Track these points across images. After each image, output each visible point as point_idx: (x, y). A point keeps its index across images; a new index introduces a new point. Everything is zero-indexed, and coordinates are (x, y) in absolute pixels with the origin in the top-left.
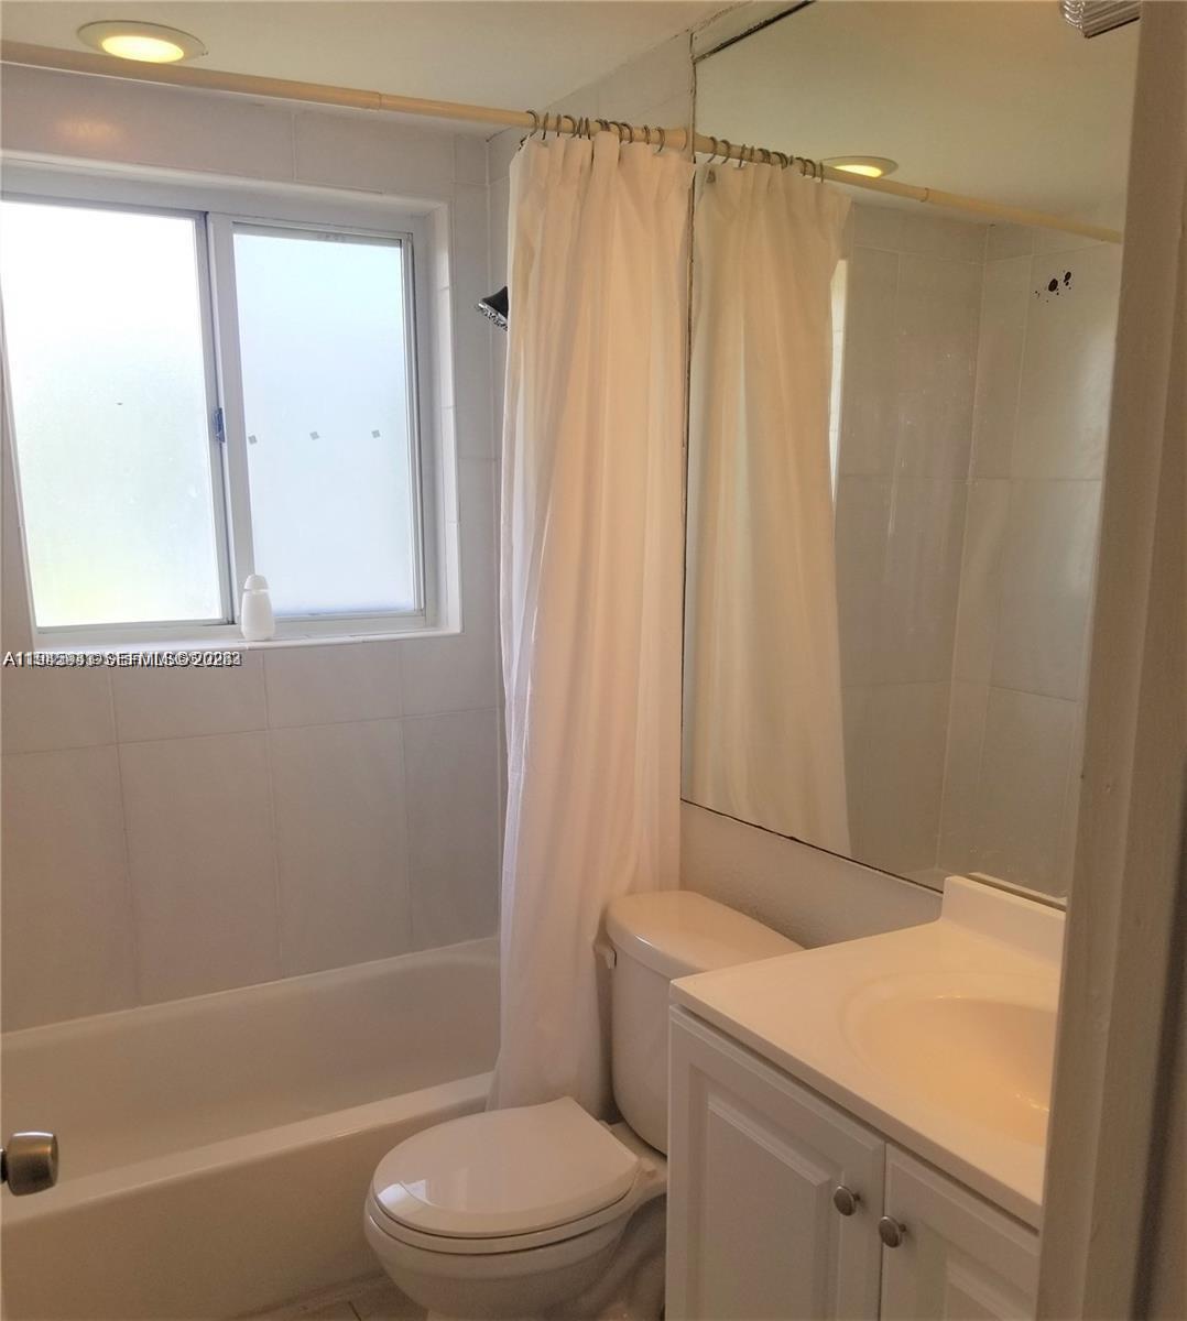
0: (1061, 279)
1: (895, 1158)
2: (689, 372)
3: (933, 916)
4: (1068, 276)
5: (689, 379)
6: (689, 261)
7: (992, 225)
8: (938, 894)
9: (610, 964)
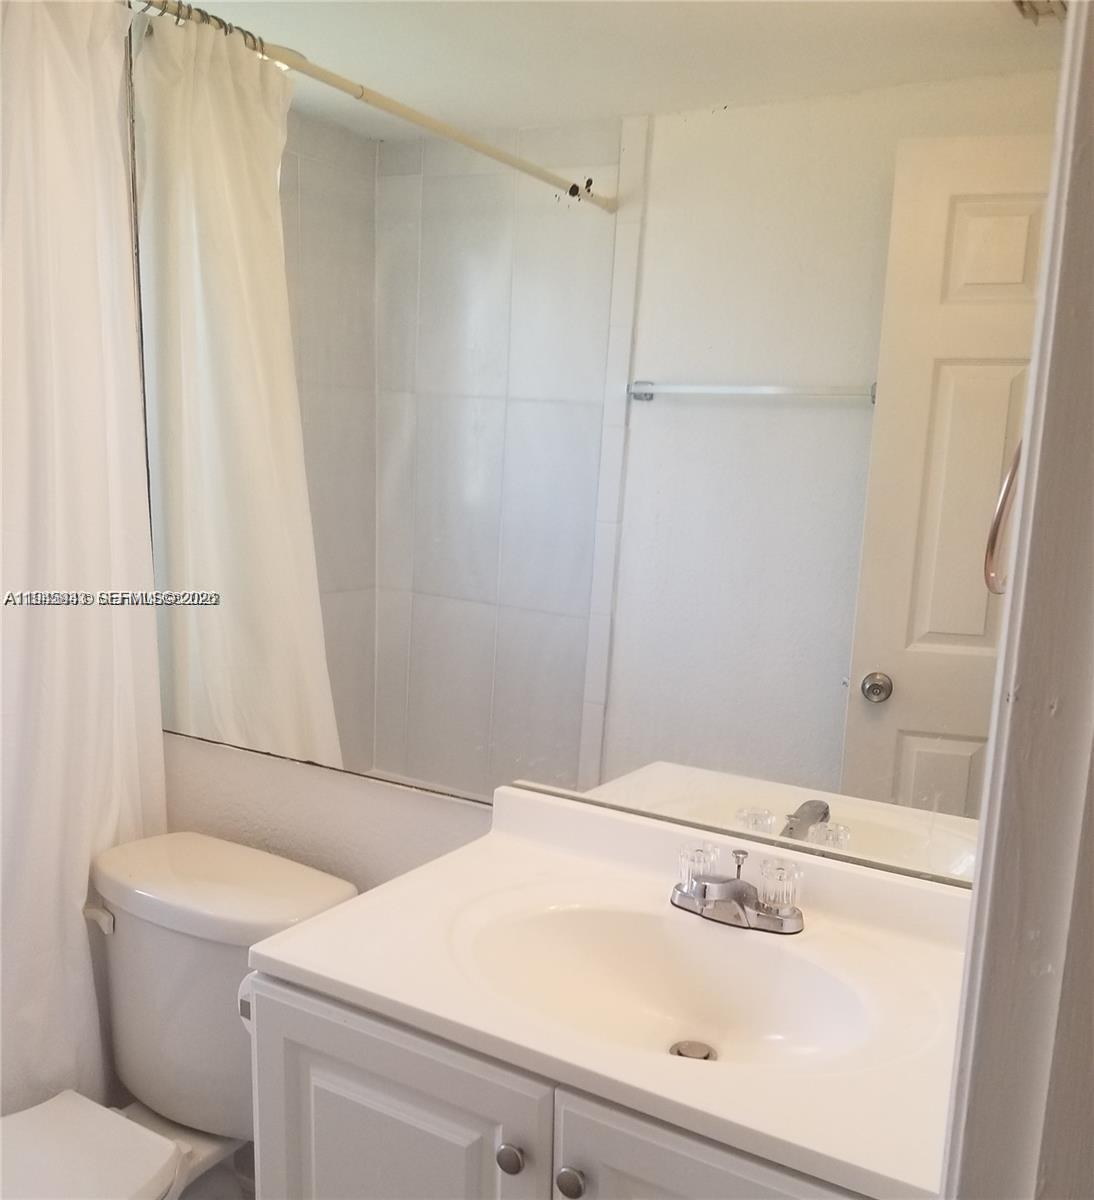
0: (582, 185)
1: (565, 1103)
2: (137, 246)
3: (484, 828)
4: (589, 183)
5: (137, 254)
6: (129, 120)
7: (382, 141)
8: (488, 807)
9: (106, 928)
